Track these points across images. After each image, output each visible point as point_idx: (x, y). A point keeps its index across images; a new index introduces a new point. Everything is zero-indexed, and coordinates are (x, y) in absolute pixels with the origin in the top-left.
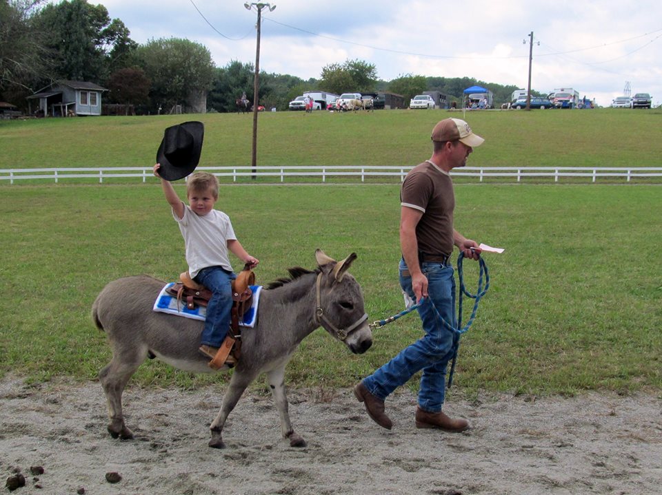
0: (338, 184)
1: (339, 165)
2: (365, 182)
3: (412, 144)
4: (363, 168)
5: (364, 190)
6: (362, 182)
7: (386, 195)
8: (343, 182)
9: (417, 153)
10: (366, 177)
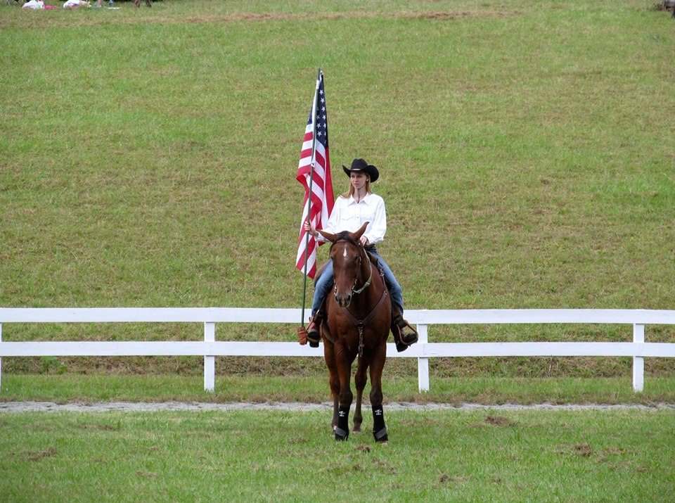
0: (71, 408)
1: (80, 298)
2: (222, 396)
3: (471, 185)
4: (208, 315)
5: (220, 438)
6: (204, 397)
7: (337, 472)
8: (105, 398)
9: (502, 235)
10: (226, 365)
